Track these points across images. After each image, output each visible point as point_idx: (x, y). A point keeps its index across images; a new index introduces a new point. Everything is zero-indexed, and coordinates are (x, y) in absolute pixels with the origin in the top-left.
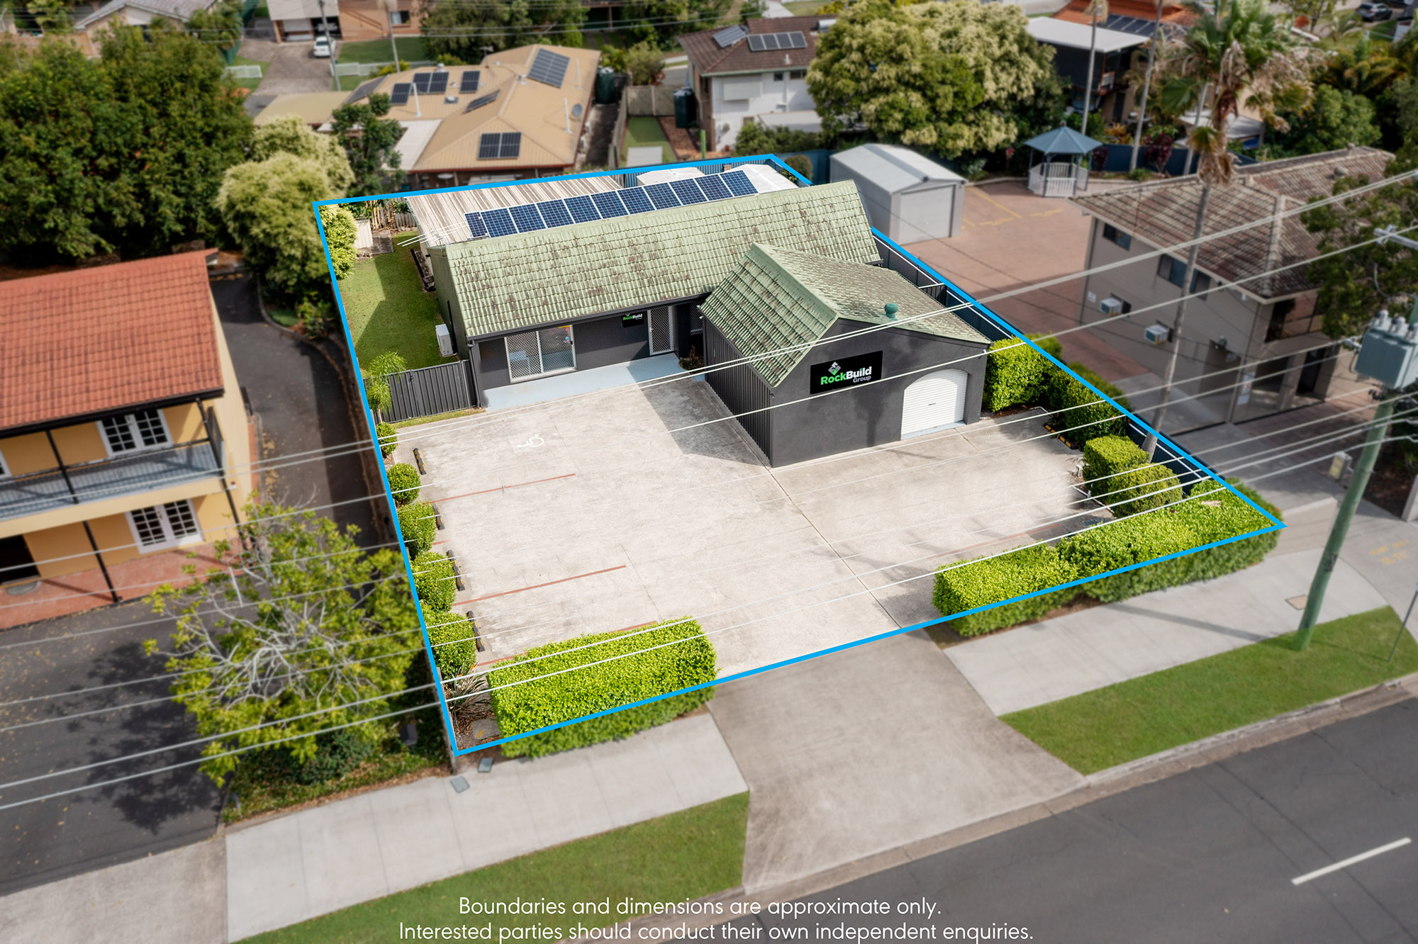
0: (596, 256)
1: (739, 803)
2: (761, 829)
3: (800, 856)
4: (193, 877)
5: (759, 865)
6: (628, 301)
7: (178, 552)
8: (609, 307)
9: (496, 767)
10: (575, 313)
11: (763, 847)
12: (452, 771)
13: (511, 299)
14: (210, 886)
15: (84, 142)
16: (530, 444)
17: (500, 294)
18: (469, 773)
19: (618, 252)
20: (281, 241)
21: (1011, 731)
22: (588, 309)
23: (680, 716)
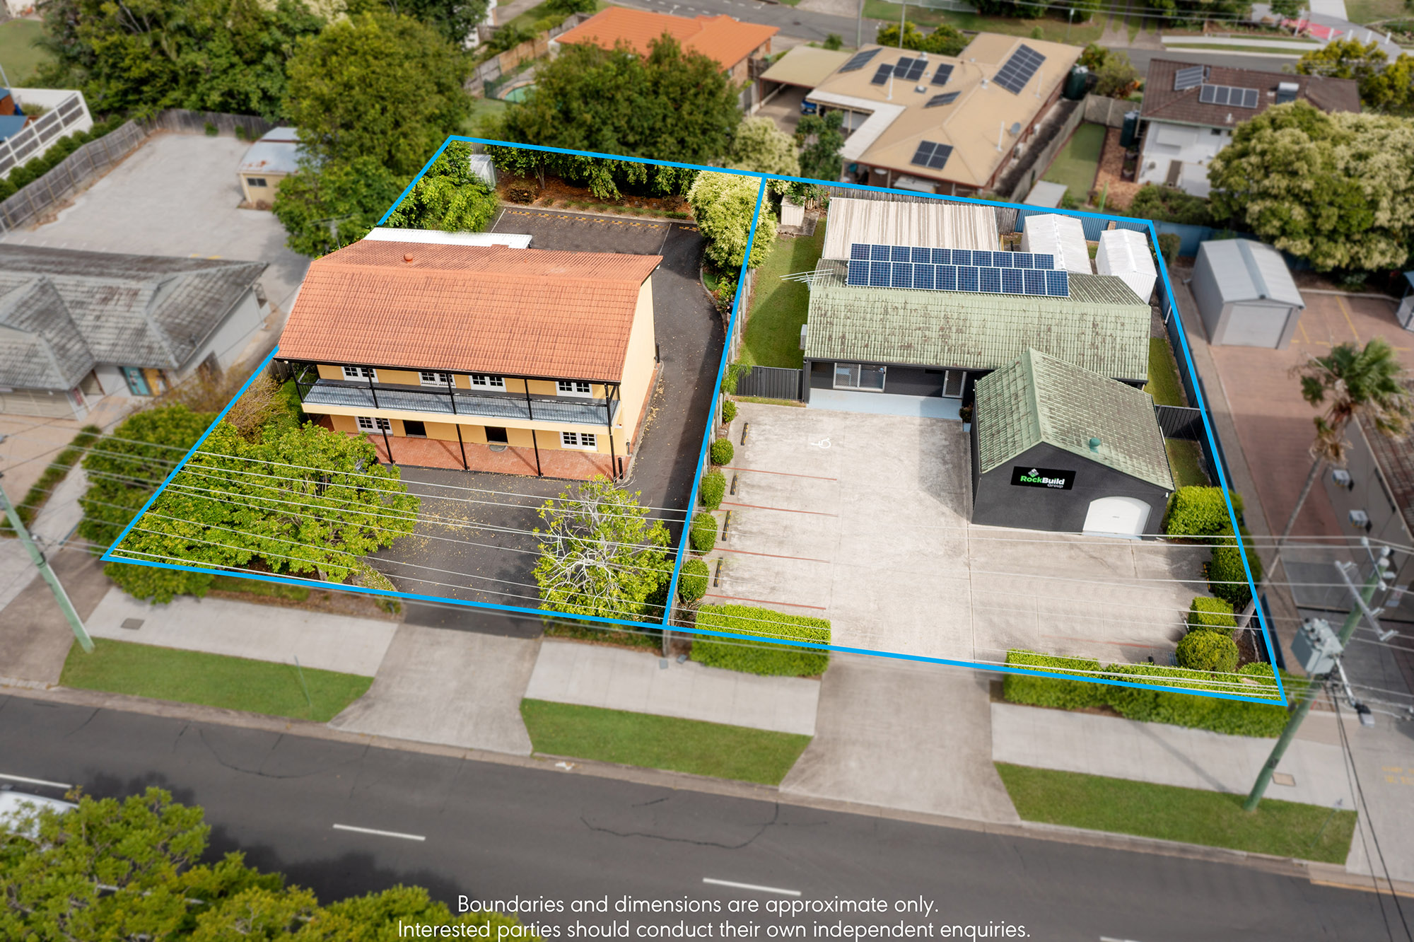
0: (917, 320)
1: (804, 740)
2: (807, 761)
3: (820, 785)
4: (521, 657)
5: (795, 779)
6: (928, 360)
7: (582, 454)
8: (912, 361)
9: (687, 663)
10: (885, 359)
11: (803, 771)
12: (663, 655)
13: (844, 337)
14: (527, 665)
15: (623, 123)
16: (820, 444)
17: (837, 331)
18: (671, 660)
19: (934, 321)
20: (718, 237)
21: (995, 772)
22: (896, 358)
23: (804, 676)
